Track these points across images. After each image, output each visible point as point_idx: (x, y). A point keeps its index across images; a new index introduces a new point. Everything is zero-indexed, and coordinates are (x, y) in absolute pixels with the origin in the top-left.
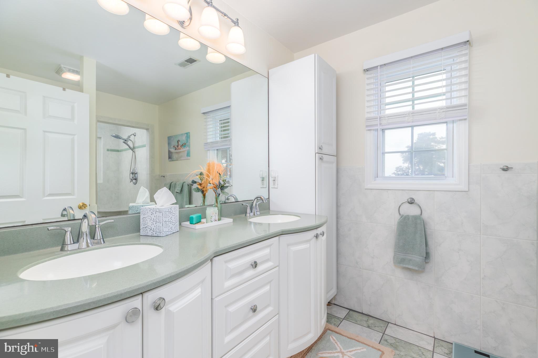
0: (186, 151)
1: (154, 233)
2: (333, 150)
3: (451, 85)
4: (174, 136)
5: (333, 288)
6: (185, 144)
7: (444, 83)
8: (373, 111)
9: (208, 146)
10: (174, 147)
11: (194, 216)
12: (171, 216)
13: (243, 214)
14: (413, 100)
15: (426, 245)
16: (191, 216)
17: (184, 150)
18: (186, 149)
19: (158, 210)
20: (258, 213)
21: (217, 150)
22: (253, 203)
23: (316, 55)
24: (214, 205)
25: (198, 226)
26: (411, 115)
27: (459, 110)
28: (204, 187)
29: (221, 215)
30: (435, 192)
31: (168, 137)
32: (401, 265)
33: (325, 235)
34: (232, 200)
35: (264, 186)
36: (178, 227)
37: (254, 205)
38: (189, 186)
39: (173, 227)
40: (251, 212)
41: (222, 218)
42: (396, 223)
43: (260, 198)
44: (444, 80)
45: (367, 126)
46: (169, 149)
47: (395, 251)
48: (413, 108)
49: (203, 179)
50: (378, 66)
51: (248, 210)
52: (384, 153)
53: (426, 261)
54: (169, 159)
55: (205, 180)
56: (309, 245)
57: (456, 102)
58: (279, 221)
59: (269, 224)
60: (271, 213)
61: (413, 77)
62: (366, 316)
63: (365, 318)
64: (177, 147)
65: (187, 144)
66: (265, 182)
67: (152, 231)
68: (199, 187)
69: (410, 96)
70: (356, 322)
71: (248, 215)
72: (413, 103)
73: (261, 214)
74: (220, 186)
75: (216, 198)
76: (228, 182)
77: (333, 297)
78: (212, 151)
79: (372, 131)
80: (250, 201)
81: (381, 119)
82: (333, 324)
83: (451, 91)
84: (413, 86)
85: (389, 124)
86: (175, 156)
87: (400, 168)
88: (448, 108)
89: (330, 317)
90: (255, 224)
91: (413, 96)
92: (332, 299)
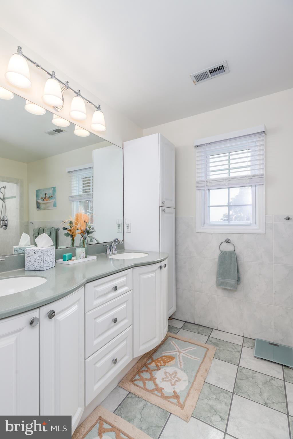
0: (52, 202)
1: (37, 268)
2: (172, 204)
3: (254, 160)
4: (42, 189)
5: (172, 307)
6: (52, 196)
7: (249, 159)
8: (202, 176)
9: (72, 198)
10: (42, 198)
11: (67, 255)
12: (50, 255)
13: (104, 252)
14: (229, 169)
15: (238, 272)
16: (64, 255)
17: (51, 201)
18: (52, 201)
19: (39, 251)
20: (116, 252)
21: (80, 202)
22: (112, 244)
23: (160, 134)
24: (81, 246)
25: (70, 262)
26: (227, 180)
27: (259, 178)
28: (73, 233)
29: (88, 254)
30: (244, 234)
31: (36, 190)
32: (221, 286)
33: (167, 267)
34: (95, 242)
35: (120, 231)
36: (55, 263)
37: (113, 245)
38: (56, 231)
39: (51, 263)
40: (111, 251)
41: (88, 256)
42: (218, 257)
43: (118, 240)
44: (249, 157)
45: (197, 187)
46: (37, 200)
47: (217, 277)
48: (229, 175)
49: (72, 226)
50: (204, 144)
51: (108, 250)
52: (209, 207)
53: (238, 283)
54: (37, 208)
55: (74, 227)
56: (155, 274)
57: (257, 172)
58: (132, 258)
59: (124, 259)
60: (125, 251)
61: (229, 153)
62: (197, 326)
63: (197, 327)
64: (44, 199)
65: (54, 196)
66: (120, 228)
67: (34, 267)
68: (69, 232)
69: (227, 167)
70: (190, 330)
71: (108, 253)
72: (229, 171)
73: (118, 253)
74: (86, 231)
75: (83, 241)
76: (93, 228)
77: (173, 313)
78: (76, 203)
79: (201, 191)
80: (109, 243)
81: (207, 182)
82: (173, 333)
83: (254, 165)
84: (229, 160)
85: (213, 186)
86: (42, 206)
87: (226, 215)
88: (251, 176)
89: (171, 328)
90: (114, 260)
91: (229, 166)
92: (172, 315)
